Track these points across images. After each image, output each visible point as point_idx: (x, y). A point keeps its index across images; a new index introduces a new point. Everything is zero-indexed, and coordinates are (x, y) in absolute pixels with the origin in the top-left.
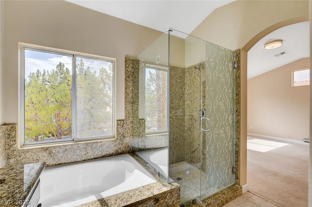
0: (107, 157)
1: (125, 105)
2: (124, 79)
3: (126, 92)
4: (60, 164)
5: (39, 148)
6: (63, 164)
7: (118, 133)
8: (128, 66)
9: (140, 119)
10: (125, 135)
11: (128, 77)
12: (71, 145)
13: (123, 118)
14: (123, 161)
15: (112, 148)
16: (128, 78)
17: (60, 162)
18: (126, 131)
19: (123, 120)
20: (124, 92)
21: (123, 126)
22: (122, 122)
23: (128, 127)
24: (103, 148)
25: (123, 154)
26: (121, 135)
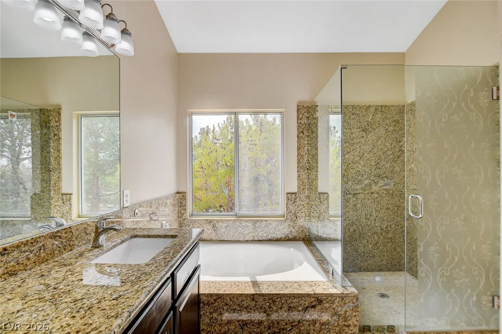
0: (273, 241)
1: (298, 172)
2: (296, 135)
3: (299, 154)
4: (222, 241)
5: (204, 220)
6: (225, 241)
7: (289, 210)
8: (301, 116)
9: (321, 193)
10: (298, 215)
11: (302, 132)
12: (234, 220)
13: (295, 190)
14: (292, 249)
15: (280, 230)
16: (302, 134)
17: (222, 239)
18: (299, 208)
19: (296, 193)
20: (296, 154)
21: (294, 202)
22: (293, 196)
23: (302, 203)
24: (269, 229)
25: (294, 241)
26: (292, 214)
